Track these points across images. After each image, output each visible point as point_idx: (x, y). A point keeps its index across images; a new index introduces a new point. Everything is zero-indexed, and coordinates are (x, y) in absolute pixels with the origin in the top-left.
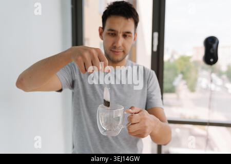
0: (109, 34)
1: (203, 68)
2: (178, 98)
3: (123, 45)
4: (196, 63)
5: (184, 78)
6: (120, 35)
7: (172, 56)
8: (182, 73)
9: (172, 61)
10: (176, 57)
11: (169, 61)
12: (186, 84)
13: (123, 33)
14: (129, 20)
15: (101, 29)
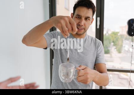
0: (77, 17)
1: (126, 39)
2: (111, 57)
3: (84, 24)
4: (122, 36)
5: (114, 45)
6: (83, 19)
7: (107, 32)
8: (113, 42)
9: (107, 35)
10: (110, 33)
11: (106, 34)
12: (116, 48)
13: (85, 17)
14: (89, 9)
15: (72, 14)
